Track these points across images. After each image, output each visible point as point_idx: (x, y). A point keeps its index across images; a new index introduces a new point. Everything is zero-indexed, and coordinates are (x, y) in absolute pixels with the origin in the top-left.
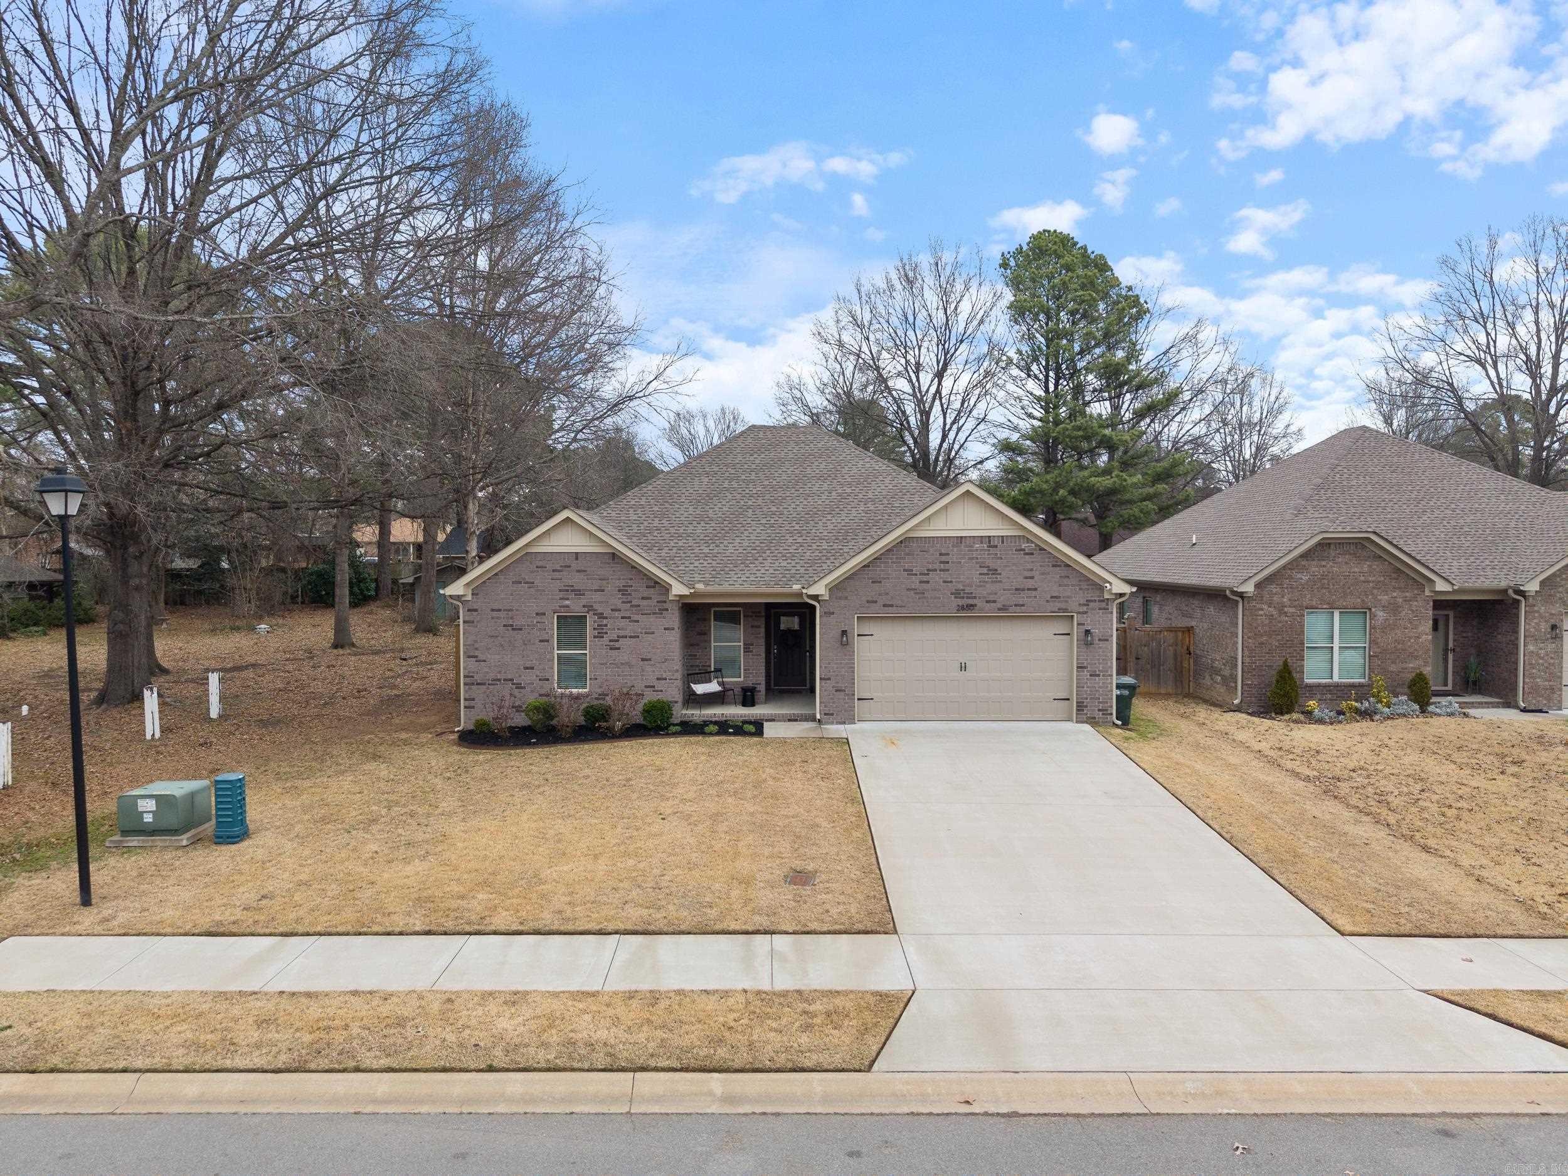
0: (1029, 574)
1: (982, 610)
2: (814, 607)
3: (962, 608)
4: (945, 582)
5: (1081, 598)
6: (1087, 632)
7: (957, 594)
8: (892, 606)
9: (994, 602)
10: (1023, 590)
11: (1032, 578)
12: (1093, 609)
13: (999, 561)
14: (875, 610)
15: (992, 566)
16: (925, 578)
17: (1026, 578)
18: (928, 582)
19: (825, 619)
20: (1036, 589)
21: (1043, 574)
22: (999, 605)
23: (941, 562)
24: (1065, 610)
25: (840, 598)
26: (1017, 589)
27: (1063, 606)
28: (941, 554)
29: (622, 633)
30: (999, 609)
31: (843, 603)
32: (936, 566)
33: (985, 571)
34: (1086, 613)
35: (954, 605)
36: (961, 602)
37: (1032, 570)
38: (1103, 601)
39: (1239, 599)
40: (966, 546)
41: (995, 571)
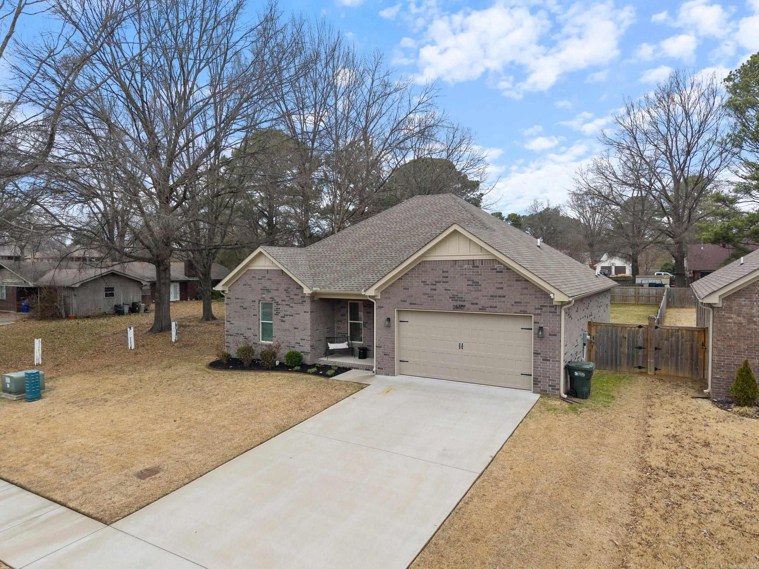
0: (499, 286)
1: (468, 309)
2: (373, 303)
3: (456, 307)
4: (446, 290)
5: (536, 303)
6: (541, 329)
7: (453, 298)
8: (415, 304)
9: (477, 304)
10: (496, 296)
11: (502, 288)
12: (545, 312)
13: (480, 277)
14: (406, 306)
15: (475, 280)
16: (434, 287)
17: (497, 288)
18: (435, 290)
19: (378, 310)
20: (504, 297)
21: (509, 286)
22: (480, 307)
23: (443, 277)
24: (525, 312)
25: (387, 298)
26: (491, 296)
27: (523, 309)
28: (443, 272)
29: (287, 313)
30: (480, 309)
31: (388, 301)
32: (441, 279)
33: (471, 283)
34: (540, 314)
35: (452, 305)
36: (455, 303)
37: (502, 283)
38: (553, 306)
39: (711, 310)
40: (459, 266)
41: (476, 283)
